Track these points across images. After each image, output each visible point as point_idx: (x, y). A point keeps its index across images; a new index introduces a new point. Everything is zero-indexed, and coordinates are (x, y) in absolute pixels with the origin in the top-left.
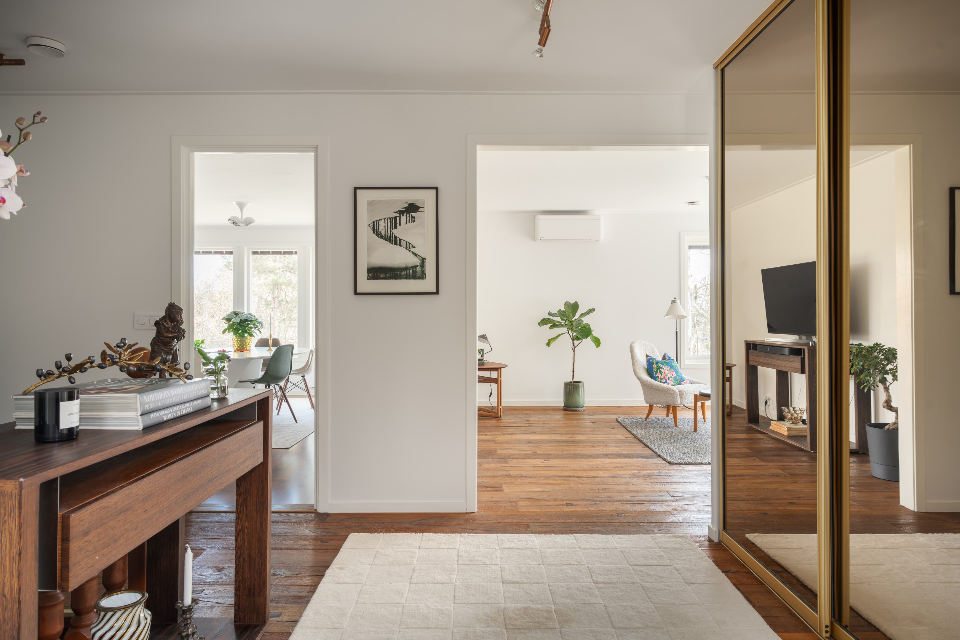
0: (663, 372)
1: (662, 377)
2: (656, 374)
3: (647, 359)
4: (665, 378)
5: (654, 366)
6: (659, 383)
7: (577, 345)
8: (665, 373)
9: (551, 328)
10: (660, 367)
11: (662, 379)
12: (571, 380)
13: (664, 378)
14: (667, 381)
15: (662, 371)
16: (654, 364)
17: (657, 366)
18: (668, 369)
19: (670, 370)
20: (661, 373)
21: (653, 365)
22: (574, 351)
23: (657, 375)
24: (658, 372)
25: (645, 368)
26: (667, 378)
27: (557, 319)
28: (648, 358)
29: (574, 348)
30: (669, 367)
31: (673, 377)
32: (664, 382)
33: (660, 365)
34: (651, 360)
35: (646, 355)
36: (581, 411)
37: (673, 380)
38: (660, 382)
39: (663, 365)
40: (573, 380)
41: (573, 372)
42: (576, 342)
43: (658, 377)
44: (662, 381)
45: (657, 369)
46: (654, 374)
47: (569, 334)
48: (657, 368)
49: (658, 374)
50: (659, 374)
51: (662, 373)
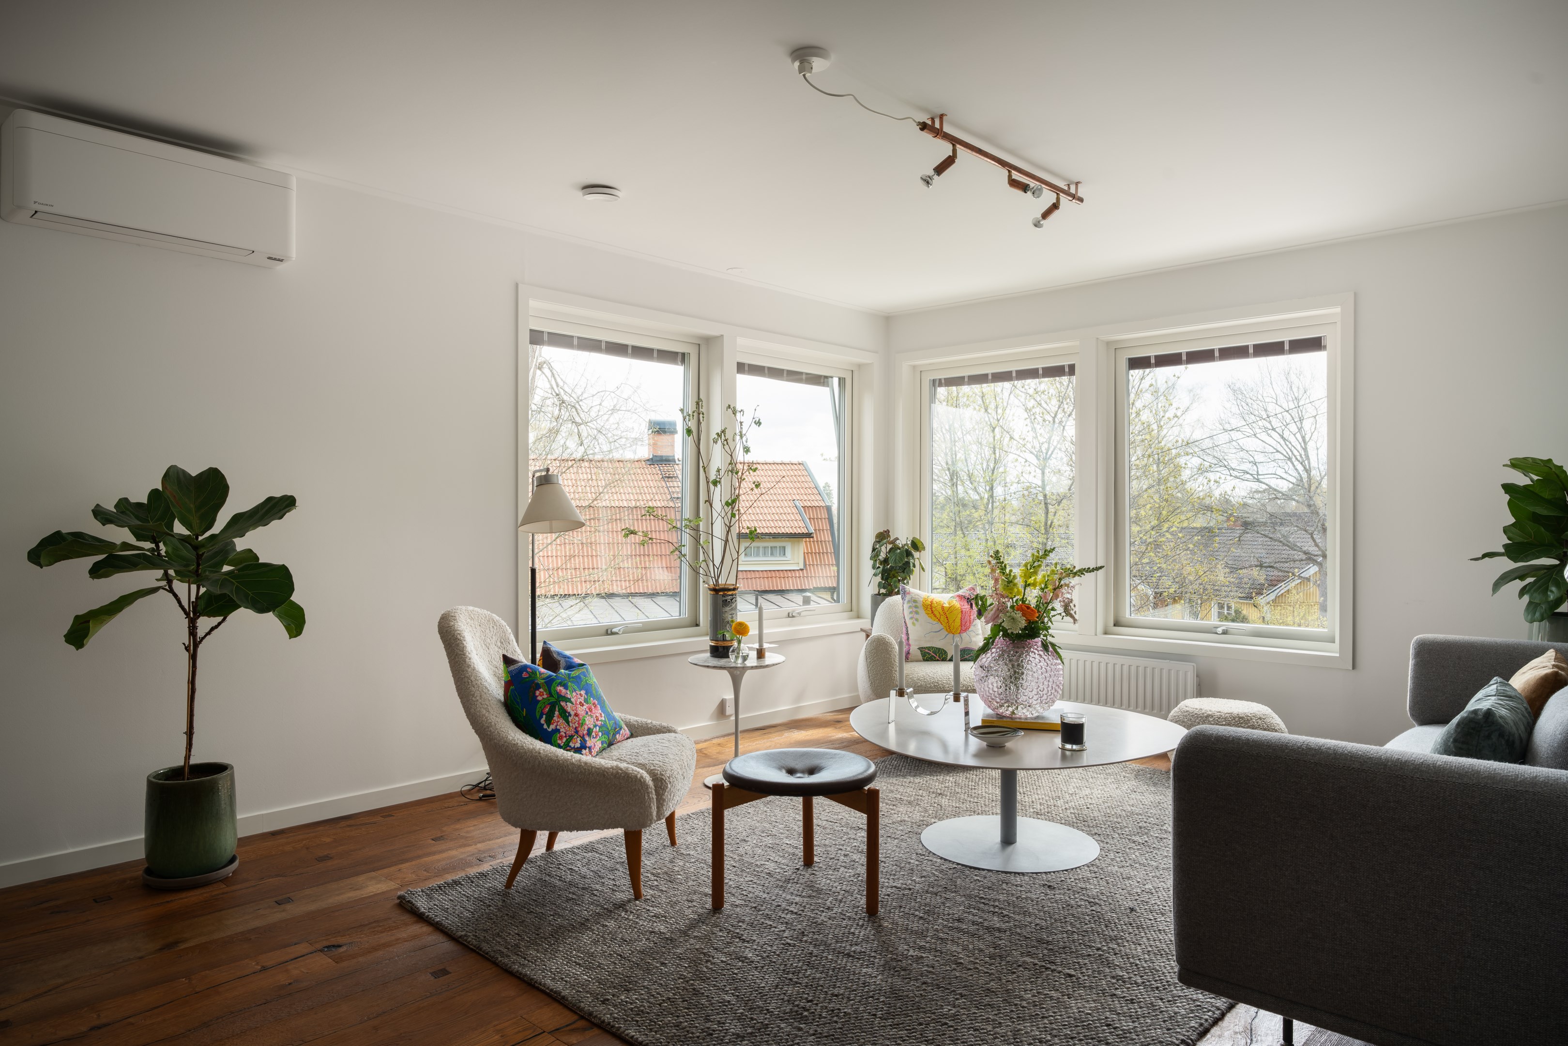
0: (572, 713)
1: (571, 731)
2: (549, 722)
3: (510, 672)
4: (581, 733)
5: (541, 694)
6: (561, 752)
7: (208, 633)
8: (576, 715)
9: (96, 572)
10: (559, 695)
11: (571, 737)
12: (178, 761)
13: (577, 732)
14: (585, 741)
15: (569, 709)
16: (538, 687)
17: (550, 695)
18: (582, 700)
19: (586, 701)
20: (565, 715)
21: (537, 693)
22: (193, 657)
23: (552, 727)
24: (557, 713)
25: (500, 701)
26: (585, 732)
27: (120, 535)
28: (512, 668)
29: (196, 645)
30: (583, 692)
31: (599, 723)
32: (578, 745)
33: (560, 688)
34: (524, 675)
35: (505, 657)
36: (225, 880)
37: (600, 734)
38: (567, 747)
39: (566, 687)
40: (188, 757)
41: (190, 733)
42: (204, 623)
43: (557, 731)
44: (572, 745)
45: (553, 706)
46: (543, 721)
47: (171, 591)
48: (552, 700)
49: (558, 722)
50: (561, 721)
51: (570, 715)
